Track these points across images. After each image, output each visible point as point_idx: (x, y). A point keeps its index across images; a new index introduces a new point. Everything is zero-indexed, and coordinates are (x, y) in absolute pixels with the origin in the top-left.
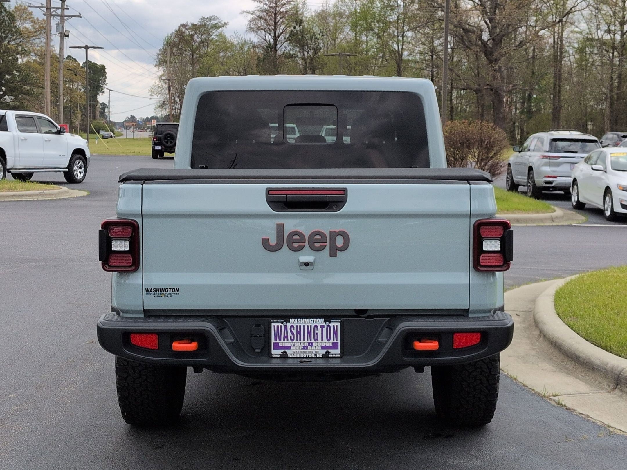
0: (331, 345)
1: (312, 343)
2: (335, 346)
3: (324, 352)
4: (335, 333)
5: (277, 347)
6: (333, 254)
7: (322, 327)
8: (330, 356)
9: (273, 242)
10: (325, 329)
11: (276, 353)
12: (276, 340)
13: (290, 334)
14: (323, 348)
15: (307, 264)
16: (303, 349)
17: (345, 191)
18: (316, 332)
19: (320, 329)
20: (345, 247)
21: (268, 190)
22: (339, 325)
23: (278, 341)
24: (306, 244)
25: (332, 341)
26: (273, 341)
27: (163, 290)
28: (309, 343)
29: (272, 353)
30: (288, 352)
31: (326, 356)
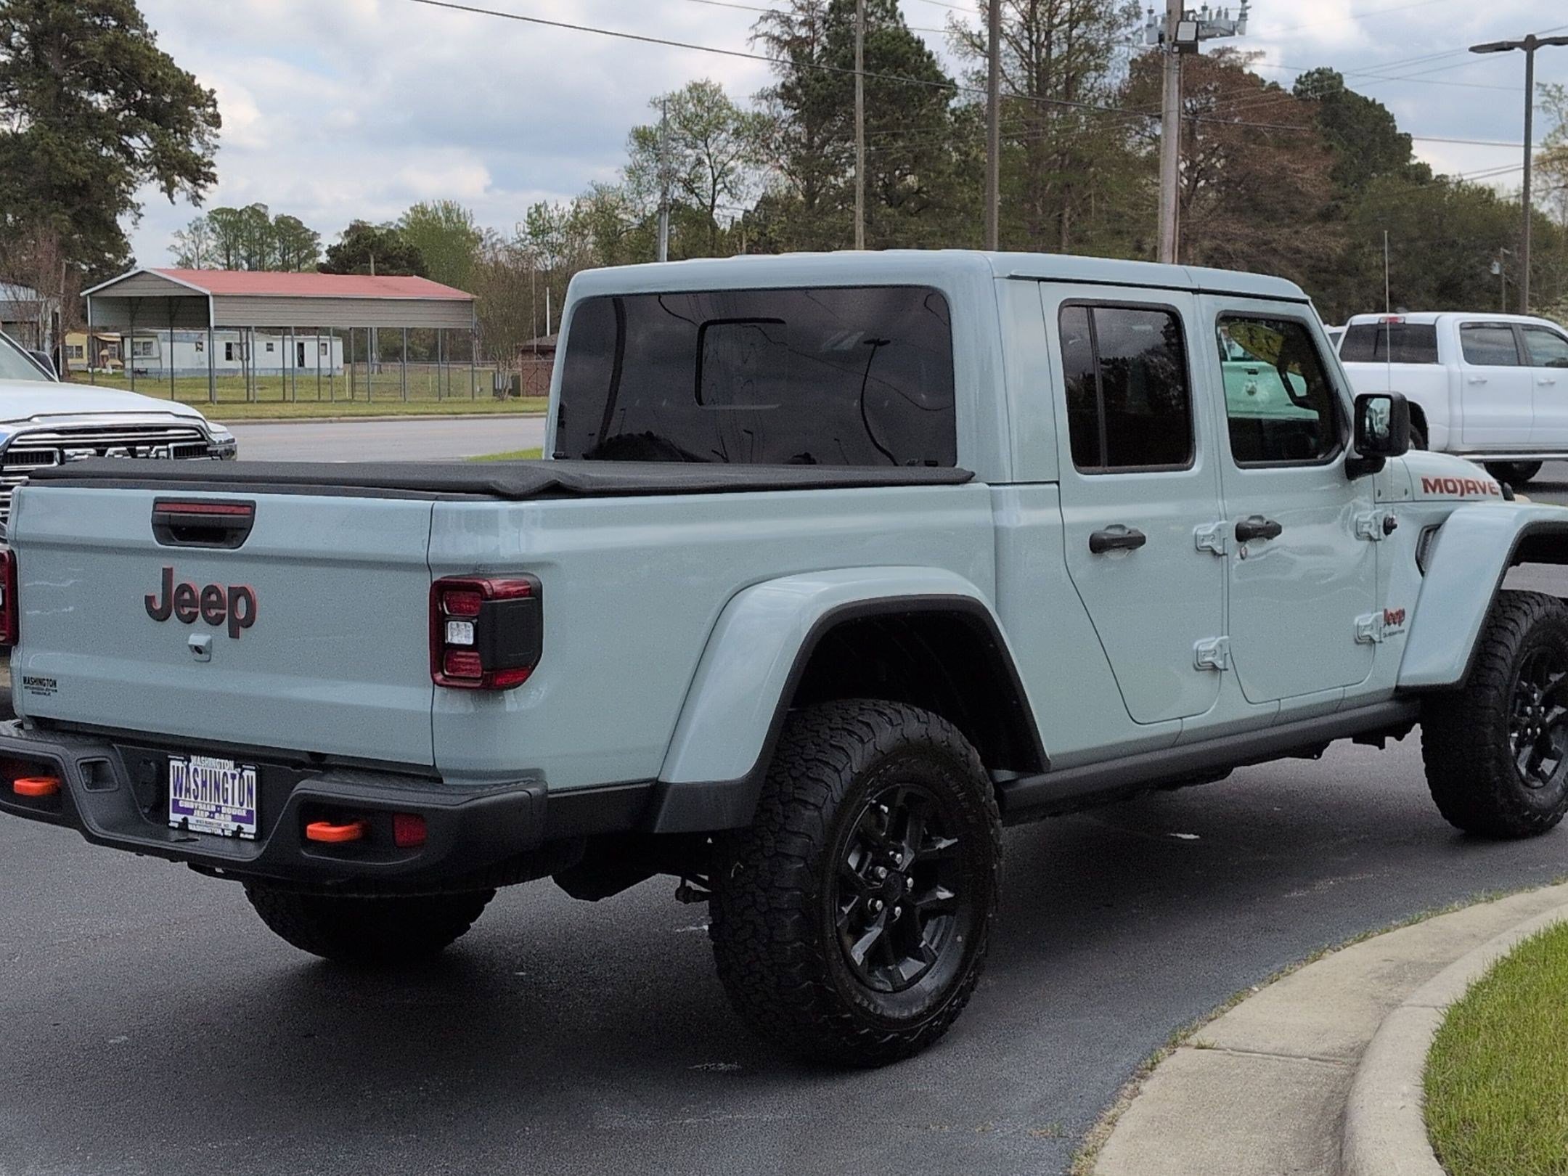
0: (244, 814)
1: (221, 807)
2: (248, 819)
3: (234, 826)
4: (250, 791)
5: (178, 810)
6: (234, 634)
7: (233, 777)
8: (242, 835)
9: (159, 602)
10: (236, 782)
11: (175, 818)
12: (175, 795)
13: (193, 786)
14: (235, 818)
15: (198, 649)
16: (209, 817)
17: (252, 505)
18: (226, 786)
19: (230, 780)
20: (249, 622)
21: (158, 502)
22: (253, 774)
23: (178, 797)
24: (199, 610)
25: (245, 806)
26: (172, 796)
27: (40, 681)
28: (217, 806)
29: (171, 818)
30: (191, 819)
31: (236, 835)
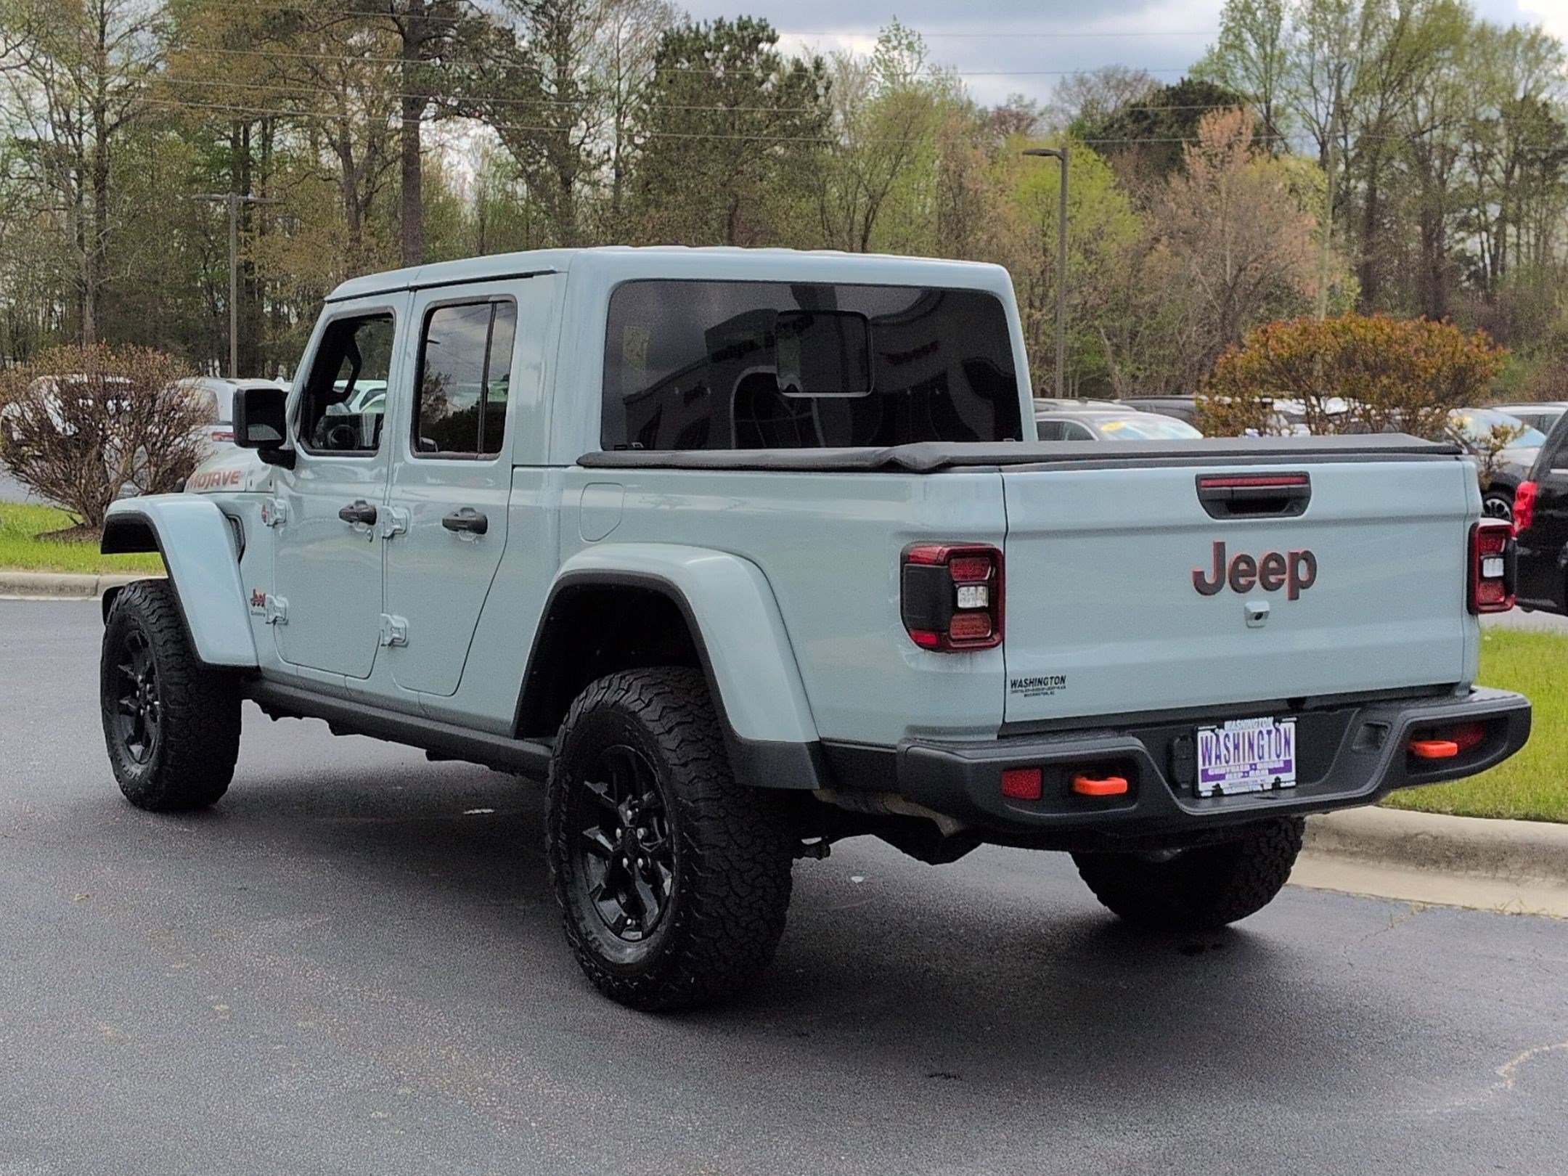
0: (1282, 765)
1: (1255, 765)
2: (1286, 768)
3: (1272, 778)
4: (1287, 742)
5: (1207, 778)
6: (1294, 596)
7: (1269, 732)
8: (1282, 785)
9: (1210, 578)
10: (1273, 735)
11: (1205, 788)
12: (1204, 764)
13: (1224, 751)
14: (1271, 771)
15: (1259, 616)
16: (1244, 777)
17: (1305, 477)
18: (1261, 743)
19: (1266, 736)
20: (1311, 581)
21: (1200, 479)
22: (1293, 725)
23: (1207, 766)
24: (1257, 578)
25: (1282, 758)
26: (1200, 767)
27: (1040, 682)
28: (1251, 765)
29: (1200, 789)
30: (1222, 784)
31: (1276, 786)
